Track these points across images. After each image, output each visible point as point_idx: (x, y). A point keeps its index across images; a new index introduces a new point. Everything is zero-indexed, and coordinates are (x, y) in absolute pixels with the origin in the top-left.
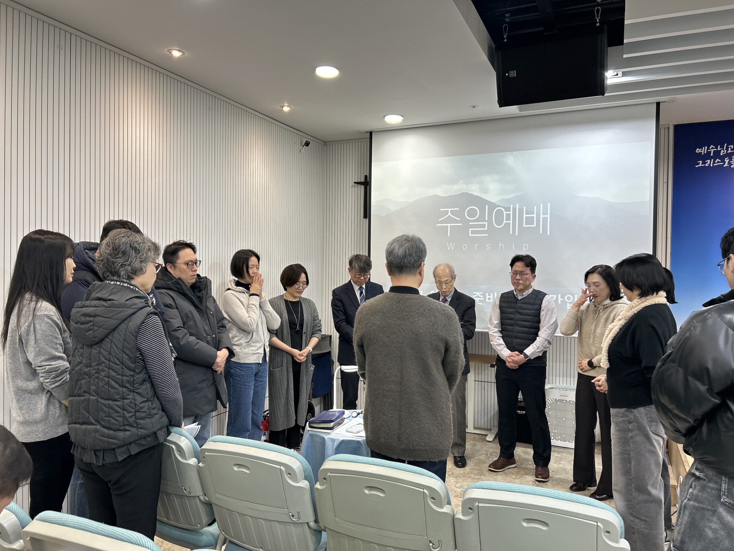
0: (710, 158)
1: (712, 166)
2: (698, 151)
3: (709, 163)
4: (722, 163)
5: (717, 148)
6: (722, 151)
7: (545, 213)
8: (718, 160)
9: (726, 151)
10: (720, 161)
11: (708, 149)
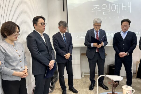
7: (129, 5)
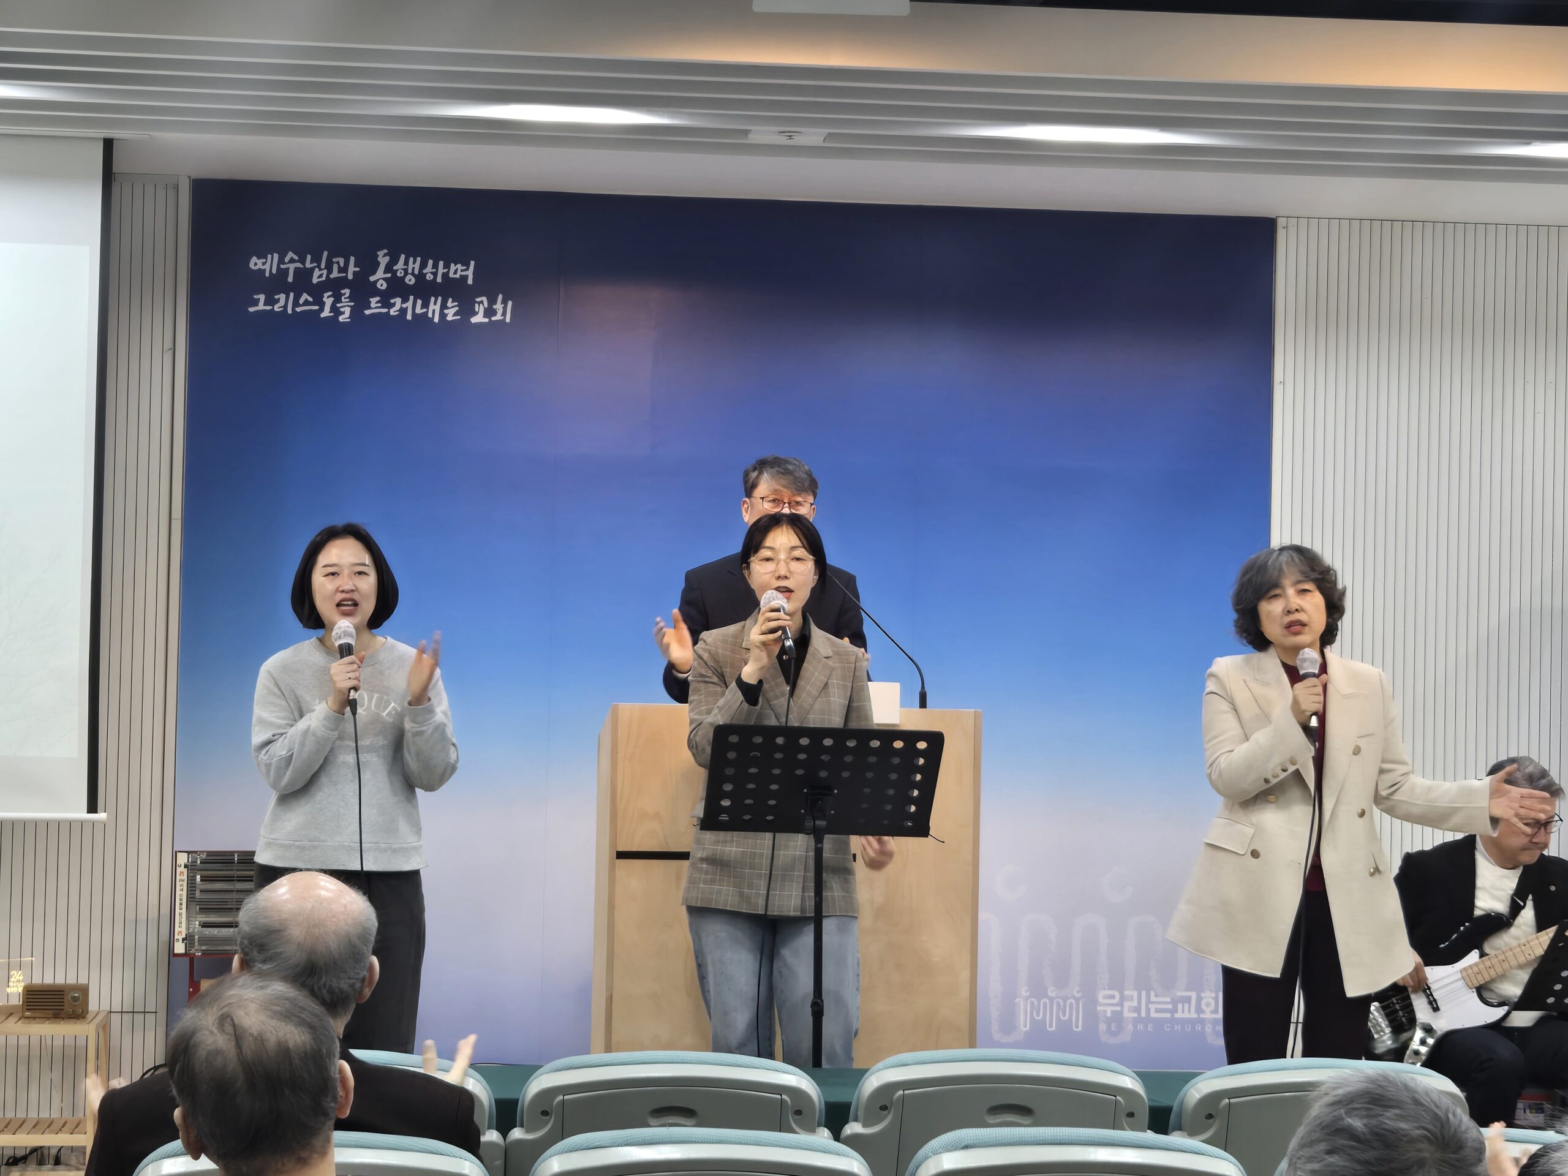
0: (286, 289)
1: (290, 311)
2: (256, 264)
3: (282, 303)
4: (317, 308)
5: (303, 262)
6: (317, 273)
8: (305, 297)
9: (325, 272)
10: (311, 299)
11: (281, 261)
